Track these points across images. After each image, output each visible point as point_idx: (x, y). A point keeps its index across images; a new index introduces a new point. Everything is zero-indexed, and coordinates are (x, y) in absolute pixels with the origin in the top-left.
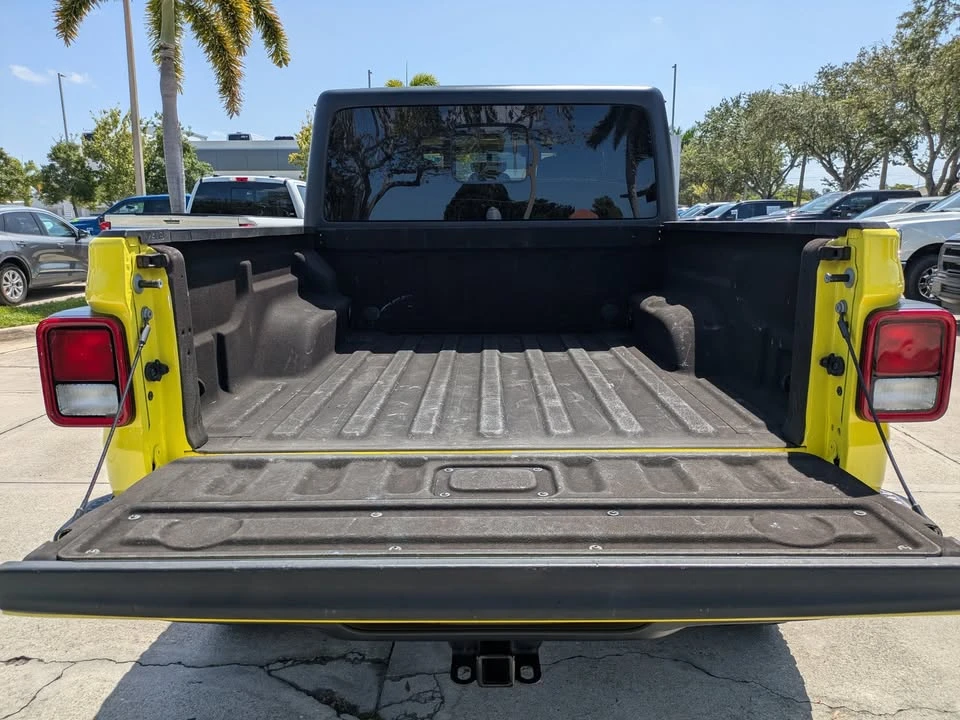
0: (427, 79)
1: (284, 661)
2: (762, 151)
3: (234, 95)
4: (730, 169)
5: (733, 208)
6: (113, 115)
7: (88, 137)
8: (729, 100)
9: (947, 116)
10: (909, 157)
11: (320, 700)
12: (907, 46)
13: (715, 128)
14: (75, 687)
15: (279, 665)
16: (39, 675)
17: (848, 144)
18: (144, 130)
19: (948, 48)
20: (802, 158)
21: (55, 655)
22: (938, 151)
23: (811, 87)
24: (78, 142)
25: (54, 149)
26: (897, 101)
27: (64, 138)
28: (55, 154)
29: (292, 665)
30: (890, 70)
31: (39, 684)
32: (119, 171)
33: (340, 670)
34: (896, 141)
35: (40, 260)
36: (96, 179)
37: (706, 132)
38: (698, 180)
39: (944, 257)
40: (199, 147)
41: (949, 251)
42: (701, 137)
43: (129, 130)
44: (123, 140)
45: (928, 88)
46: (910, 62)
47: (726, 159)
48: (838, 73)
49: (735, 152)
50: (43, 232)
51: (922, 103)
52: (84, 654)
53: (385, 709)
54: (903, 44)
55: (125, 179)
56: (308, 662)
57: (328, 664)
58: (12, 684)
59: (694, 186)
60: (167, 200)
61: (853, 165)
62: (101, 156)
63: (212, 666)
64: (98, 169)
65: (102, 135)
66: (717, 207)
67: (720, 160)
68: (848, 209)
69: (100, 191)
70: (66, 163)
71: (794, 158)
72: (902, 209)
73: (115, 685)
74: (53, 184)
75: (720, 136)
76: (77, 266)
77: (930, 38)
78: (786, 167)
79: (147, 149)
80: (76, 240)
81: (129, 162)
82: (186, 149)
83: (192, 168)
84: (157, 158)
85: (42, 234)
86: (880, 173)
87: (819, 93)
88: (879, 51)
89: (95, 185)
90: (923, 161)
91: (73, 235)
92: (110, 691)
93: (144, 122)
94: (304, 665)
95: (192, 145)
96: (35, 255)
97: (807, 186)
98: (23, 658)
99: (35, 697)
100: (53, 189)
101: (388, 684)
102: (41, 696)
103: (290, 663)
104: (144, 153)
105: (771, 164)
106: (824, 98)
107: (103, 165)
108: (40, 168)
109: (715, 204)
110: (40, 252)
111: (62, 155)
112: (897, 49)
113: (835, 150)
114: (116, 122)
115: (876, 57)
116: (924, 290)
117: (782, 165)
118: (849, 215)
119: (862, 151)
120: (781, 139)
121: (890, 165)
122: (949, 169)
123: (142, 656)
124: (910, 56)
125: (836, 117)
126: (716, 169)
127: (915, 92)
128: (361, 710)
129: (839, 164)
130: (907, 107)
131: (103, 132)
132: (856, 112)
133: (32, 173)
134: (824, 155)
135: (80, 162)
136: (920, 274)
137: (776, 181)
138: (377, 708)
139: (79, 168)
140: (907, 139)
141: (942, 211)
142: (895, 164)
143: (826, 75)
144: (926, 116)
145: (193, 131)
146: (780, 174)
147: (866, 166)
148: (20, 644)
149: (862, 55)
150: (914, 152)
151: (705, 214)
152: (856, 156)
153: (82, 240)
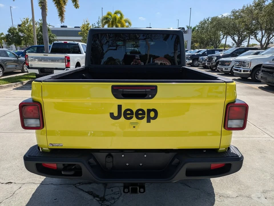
0: (119, 12)
1: (80, 183)
2: (215, 34)
3: (63, 17)
4: (206, 39)
5: (206, 51)
6: (27, 20)
7: (19, 26)
8: (206, 19)
9: (267, 25)
10: (256, 37)
11: (89, 194)
12: (256, 5)
13: (202, 27)
14: (25, 190)
15: (79, 184)
16: (15, 187)
17: (239, 32)
18: (36, 24)
19: (268, 6)
20: (226, 36)
21: (19, 182)
22: (264, 35)
23: (229, 15)
24: (16, 27)
25: (9, 29)
26: (253, 21)
27: (12, 26)
28: (9, 31)
29: (82, 184)
30: (251, 12)
31: (15, 190)
32: (29, 36)
33: (94, 186)
34: (252, 32)
35: (7, 64)
36: (22, 39)
37: (199, 28)
38: (196, 42)
39: (262, 69)
40: (52, 29)
41: (264, 67)
42: (198, 29)
43: (32, 24)
44: (30, 27)
45: (262, 17)
46: (257, 10)
47: (204, 36)
48: (237, 12)
49: (207, 34)
50: (7, 56)
51: (260, 21)
52: (26, 182)
53: (106, 196)
54: (255, 4)
55: (30, 39)
56: (86, 184)
57: (91, 184)
58: (7, 190)
59: (195, 44)
60: (43, 47)
61: (240, 39)
62: (23, 32)
63: (61, 185)
64: (22, 36)
65: (24, 26)
66: (201, 51)
67: (203, 36)
68: (238, 53)
69: (23, 42)
70: (13, 33)
71: (224, 36)
72: (252, 53)
73: (35, 190)
74: (9, 40)
75: (203, 29)
76: (18, 66)
77: (263, 3)
78: (221, 39)
79: (37, 30)
80: (17, 59)
81: (32, 34)
82: (49, 30)
83: (50, 36)
84: (40, 32)
85: (7, 57)
86: (248, 41)
87: (231, 17)
88: (249, 6)
89: (22, 40)
90: (260, 38)
91: (16, 57)
92: (34, 191)
93: (36, 22)
94: (85, 185)
95: (50, 29)
96: (5, 63)
97: (227, 44)
98: (10, 182)
99: (14, 193)
100: (9, 41)
101: (107, 189)
102: (16, 193)
103: (81, 184)
104: (36, 31)
105: (217, 38)
106: (233, 19)
107: (24, 34)
108: (5, 35)
109: (201, 50)
110: (6, 62)
111: (12, 31)
112: (254, 6)
113: (235, 34)
114: (28, 22)
115: (248, 8)
116: (257, 77)
117: (220, 38)
118: (238, 54)
119: (243, 34)
120: (220, 30)
121: (250, 39)
122: (267, 41)
123: (42, 182)
124: (257, 8)
125: (236, 25)
126: (202, 39)
127: (258, 18)
128: (100, 197)
129: (236, 38)
130: (256, 22)
131: (24, 25)
132: (241, 24)
133: (3, 36)
134: (232, 35)
135: (17, 33)
136: (256, 73)
137: (219, 42)
138: (104, 196)
139: (17, 35)
140: (256, 31)
141: (263, 55)
142: (252, 39)
143: (234, 12)
144: (261, 25)
145: (50, 25)
146: (220, 40)
147: (244, 39)
148: (9, 179)
149: (244, 7)
150: (257, 35)
151: (198, 53)
152: (241, 36)
153: (19, 59)
